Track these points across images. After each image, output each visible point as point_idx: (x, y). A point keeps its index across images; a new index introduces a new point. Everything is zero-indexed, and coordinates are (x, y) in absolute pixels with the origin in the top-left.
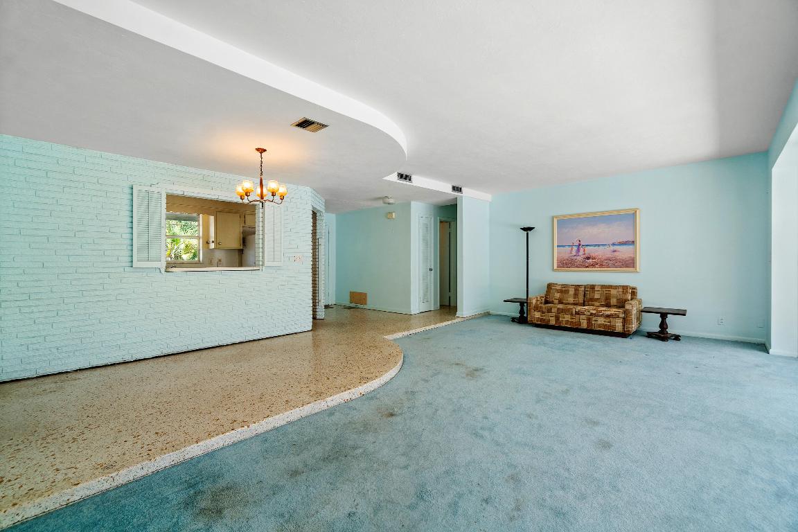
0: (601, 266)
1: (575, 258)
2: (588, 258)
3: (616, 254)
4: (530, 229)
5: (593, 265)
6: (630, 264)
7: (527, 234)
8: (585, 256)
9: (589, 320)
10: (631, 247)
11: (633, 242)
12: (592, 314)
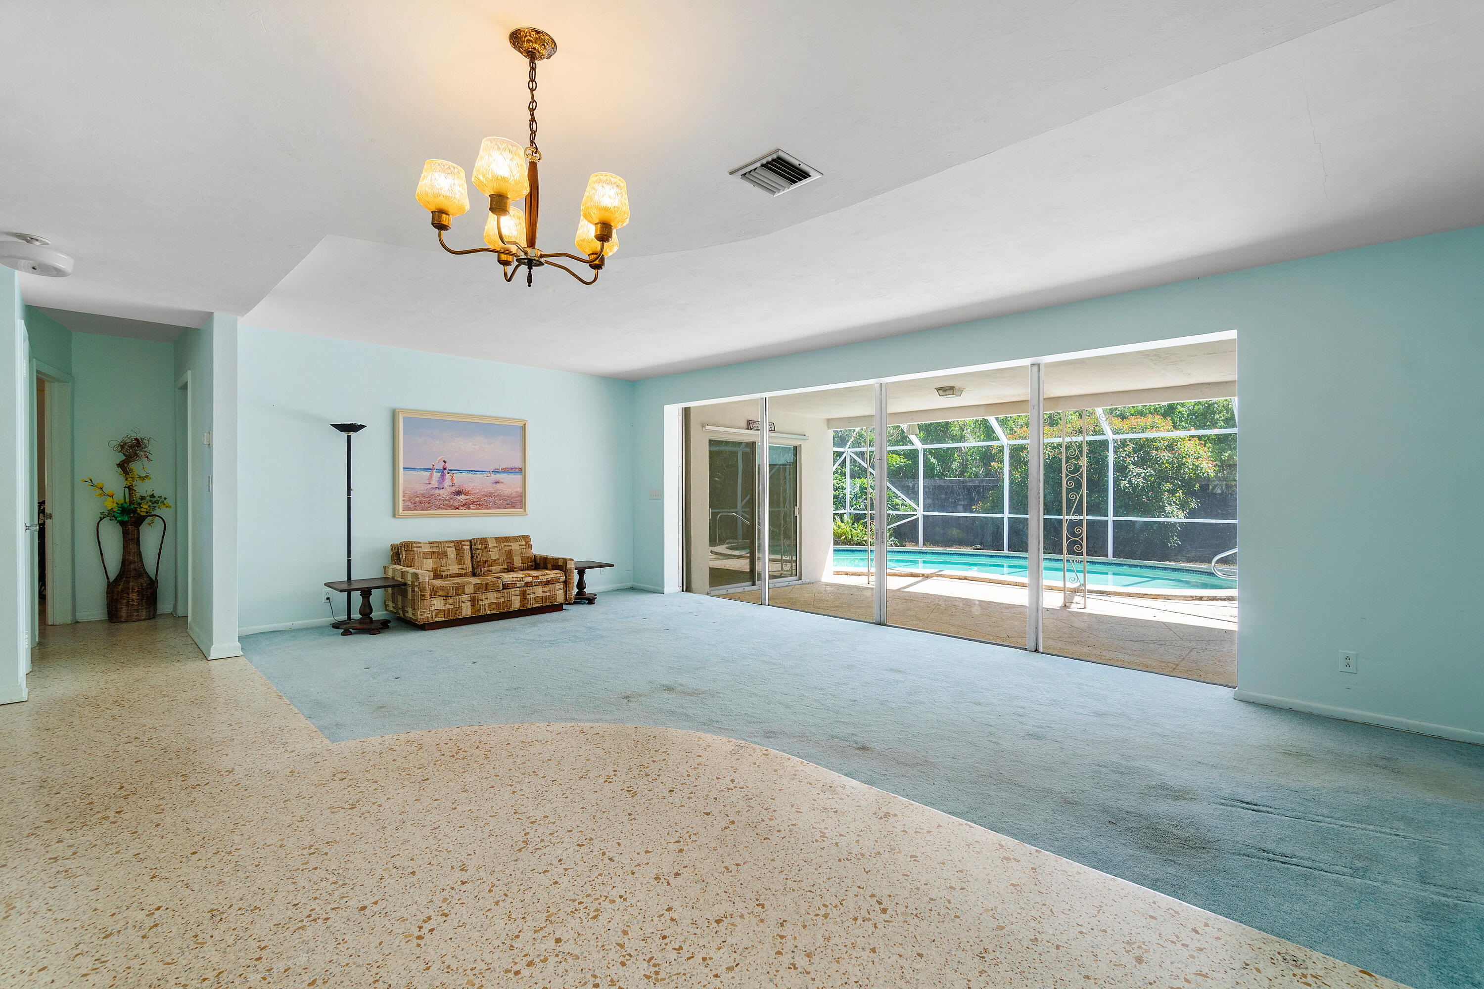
0: (479, 506)
1: (438, 492)
2: (459, 493)
3: (498, 486)
4: (356, 428)
5: (466, 505)
6: (516, 502)
7: (349, 437)
8: (454, 489)
9: (523, 594)
10: (519, 476)
11: (521, 469)
12: (528, 584)
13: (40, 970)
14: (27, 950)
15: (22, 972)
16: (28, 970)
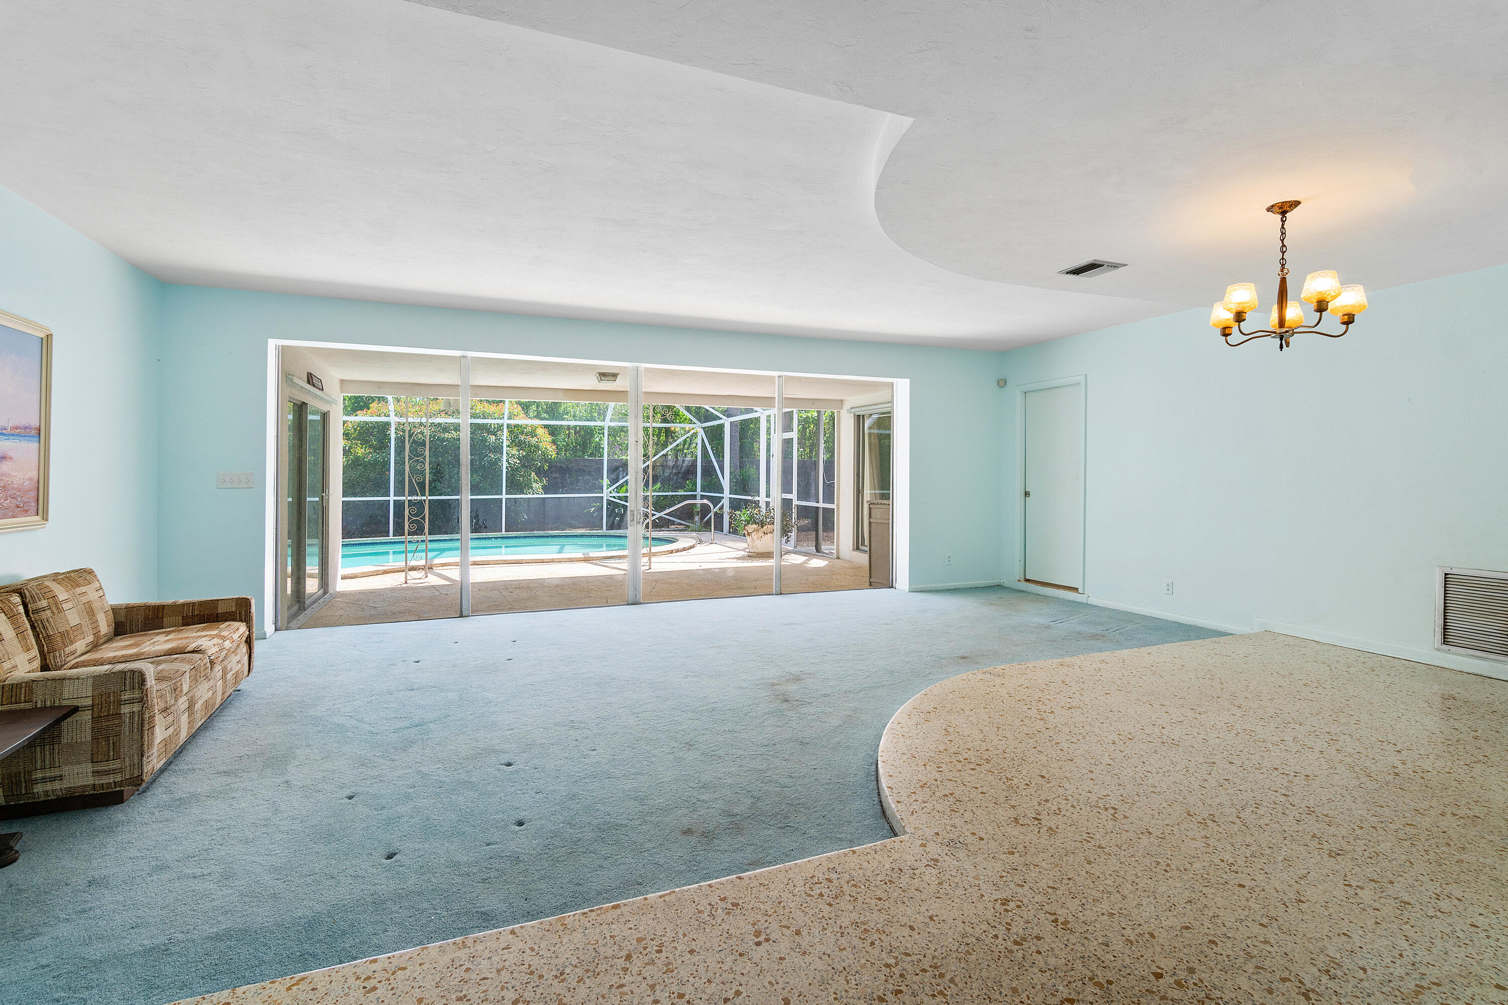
13: (1477, 927)
14: (1464, 946)
15: (1488, 937)
16: (1483, 935)
